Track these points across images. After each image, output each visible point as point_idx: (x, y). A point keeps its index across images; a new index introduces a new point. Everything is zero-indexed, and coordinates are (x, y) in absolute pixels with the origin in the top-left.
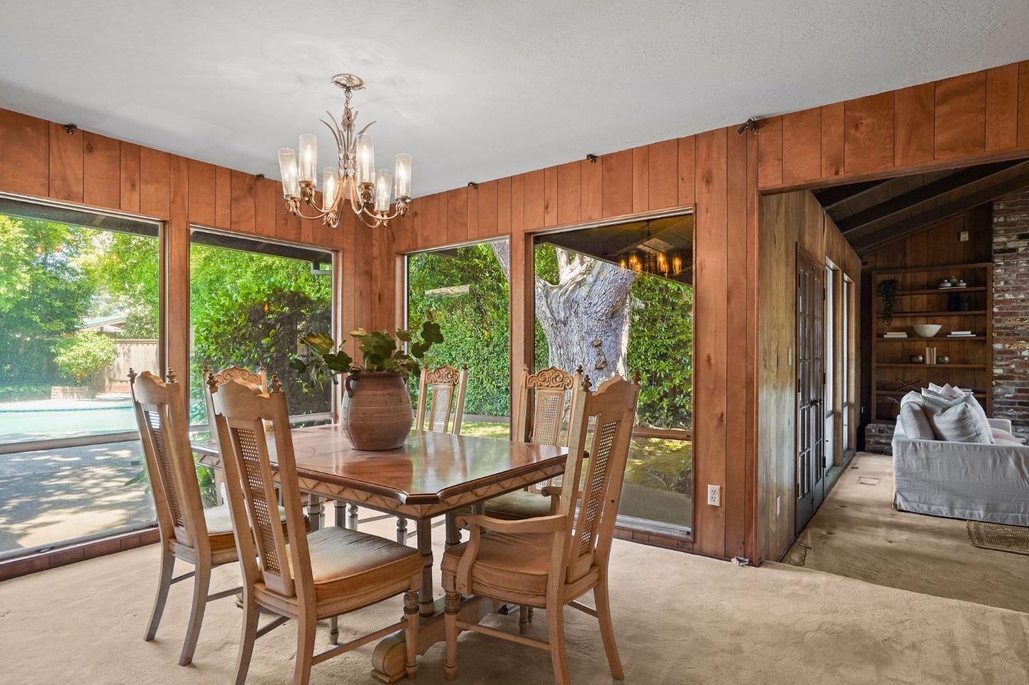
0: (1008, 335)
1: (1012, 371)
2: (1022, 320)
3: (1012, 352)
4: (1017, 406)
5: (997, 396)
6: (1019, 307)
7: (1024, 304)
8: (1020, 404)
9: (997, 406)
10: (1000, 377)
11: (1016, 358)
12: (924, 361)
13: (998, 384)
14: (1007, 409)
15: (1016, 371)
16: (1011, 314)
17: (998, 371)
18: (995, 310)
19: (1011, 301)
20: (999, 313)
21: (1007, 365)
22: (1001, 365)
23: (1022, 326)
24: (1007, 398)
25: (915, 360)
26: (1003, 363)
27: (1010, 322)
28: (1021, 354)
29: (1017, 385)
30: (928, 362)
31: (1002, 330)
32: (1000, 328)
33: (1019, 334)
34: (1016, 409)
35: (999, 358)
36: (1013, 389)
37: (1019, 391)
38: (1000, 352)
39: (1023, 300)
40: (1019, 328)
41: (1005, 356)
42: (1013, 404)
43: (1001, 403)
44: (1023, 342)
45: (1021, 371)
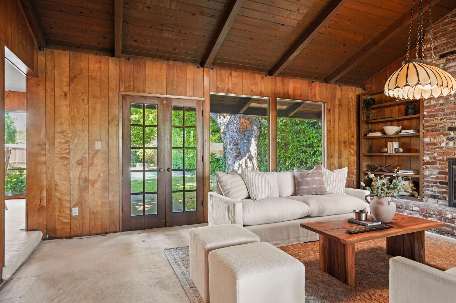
0: (433, 131)
1: (435, 158)
2: (441, 119)
3: (435, 144)
4: (438, 184)
5: (426, 176)
6: (439, 110)
7: (443, 107)
8: (441, 183)
9: (426, 184)
10: (428, 163)
11: (438, 148)
12: (387, 152)
13: (427, 168)
14: (432, 186)
15: (437, 158)
16: (434, 116)
17: (427, 158)
18: (425, 113)
19: (435, 106)
20: (427, 115)
21: (432, 154)
22: (428, 154)
23: (442, 124)
24: (432, 178)
25: (383, 151)
26: (429, 152)
27: (434, 121)
28: (440, 145)
29: (438, 169)
30: (389, 152)
31: (428, 128)
32: (428, 126)
33: (439, 130)
34: (438, 187)
35: (427, 149)
36: (435, 172)
37: (440, 173)
38: (428, 144)
39: (442, 105)
40: (440, 126)
41: (431, 147)
42: (436, 183)
43: (428, 182)
44: (442, 136)
45: (441, 158)
